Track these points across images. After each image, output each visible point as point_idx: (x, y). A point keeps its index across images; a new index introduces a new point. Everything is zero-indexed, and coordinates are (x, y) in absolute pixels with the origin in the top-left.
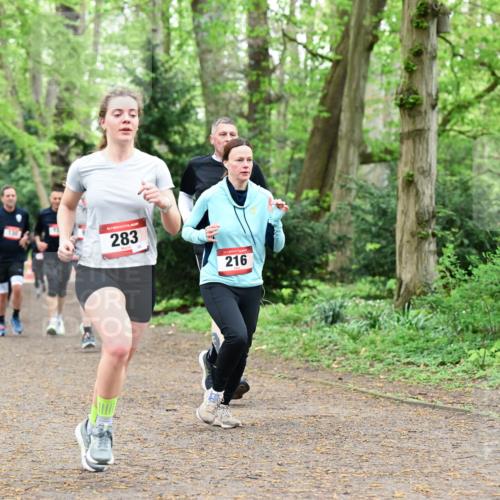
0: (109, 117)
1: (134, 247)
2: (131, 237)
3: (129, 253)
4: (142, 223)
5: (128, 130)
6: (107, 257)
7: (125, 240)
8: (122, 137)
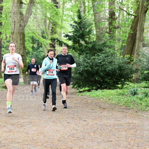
0: (10, 47)
1: (13, 71)
2: (13, 69)
3: (12, 72)
4: (15, 66)
5: (13, 50)
6: (9, 72)
7: (12, 69)
8: (12, 51)
